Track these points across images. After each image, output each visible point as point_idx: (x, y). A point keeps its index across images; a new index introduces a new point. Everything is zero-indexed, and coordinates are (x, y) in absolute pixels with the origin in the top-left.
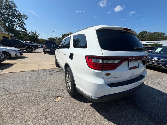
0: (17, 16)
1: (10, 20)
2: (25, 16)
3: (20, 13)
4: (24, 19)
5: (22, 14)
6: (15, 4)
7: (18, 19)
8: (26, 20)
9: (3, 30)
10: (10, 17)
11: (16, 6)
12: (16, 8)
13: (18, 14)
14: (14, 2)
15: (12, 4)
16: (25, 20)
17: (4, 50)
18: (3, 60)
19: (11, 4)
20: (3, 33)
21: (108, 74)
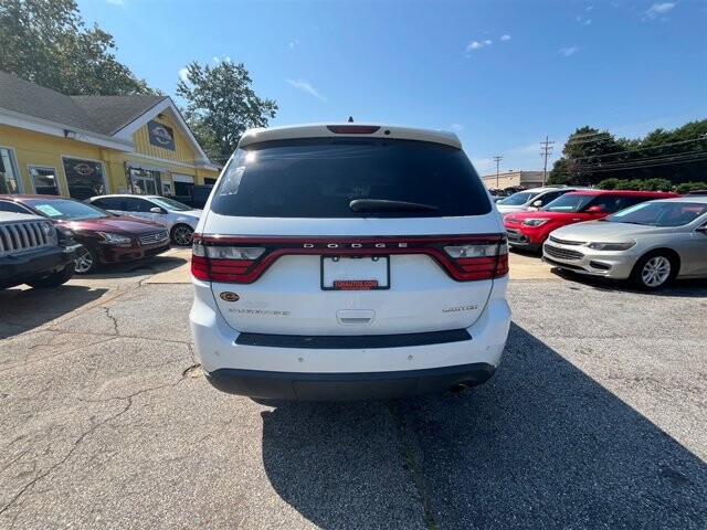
0: (248, 110)
1: (230, 126)
2: (269, 105)
3: (257, 99)
4: (267, 117)
5: (263, 100)
6: (246, 73)
7: (252, 119)
8: (273, 117)
9: (206, 159)
10: (232, 116)
11: (248, 79)
12: (249, 85)
13: (251, 102)
14: (246, 69)
15: (240, 73)
16: (270, 118)
17: (180, 220)
18: (167, 248)
19: (236, 75)
20: (206, 167)
21: (231, 297)
